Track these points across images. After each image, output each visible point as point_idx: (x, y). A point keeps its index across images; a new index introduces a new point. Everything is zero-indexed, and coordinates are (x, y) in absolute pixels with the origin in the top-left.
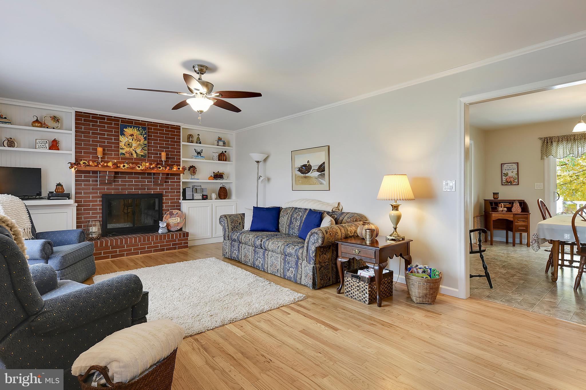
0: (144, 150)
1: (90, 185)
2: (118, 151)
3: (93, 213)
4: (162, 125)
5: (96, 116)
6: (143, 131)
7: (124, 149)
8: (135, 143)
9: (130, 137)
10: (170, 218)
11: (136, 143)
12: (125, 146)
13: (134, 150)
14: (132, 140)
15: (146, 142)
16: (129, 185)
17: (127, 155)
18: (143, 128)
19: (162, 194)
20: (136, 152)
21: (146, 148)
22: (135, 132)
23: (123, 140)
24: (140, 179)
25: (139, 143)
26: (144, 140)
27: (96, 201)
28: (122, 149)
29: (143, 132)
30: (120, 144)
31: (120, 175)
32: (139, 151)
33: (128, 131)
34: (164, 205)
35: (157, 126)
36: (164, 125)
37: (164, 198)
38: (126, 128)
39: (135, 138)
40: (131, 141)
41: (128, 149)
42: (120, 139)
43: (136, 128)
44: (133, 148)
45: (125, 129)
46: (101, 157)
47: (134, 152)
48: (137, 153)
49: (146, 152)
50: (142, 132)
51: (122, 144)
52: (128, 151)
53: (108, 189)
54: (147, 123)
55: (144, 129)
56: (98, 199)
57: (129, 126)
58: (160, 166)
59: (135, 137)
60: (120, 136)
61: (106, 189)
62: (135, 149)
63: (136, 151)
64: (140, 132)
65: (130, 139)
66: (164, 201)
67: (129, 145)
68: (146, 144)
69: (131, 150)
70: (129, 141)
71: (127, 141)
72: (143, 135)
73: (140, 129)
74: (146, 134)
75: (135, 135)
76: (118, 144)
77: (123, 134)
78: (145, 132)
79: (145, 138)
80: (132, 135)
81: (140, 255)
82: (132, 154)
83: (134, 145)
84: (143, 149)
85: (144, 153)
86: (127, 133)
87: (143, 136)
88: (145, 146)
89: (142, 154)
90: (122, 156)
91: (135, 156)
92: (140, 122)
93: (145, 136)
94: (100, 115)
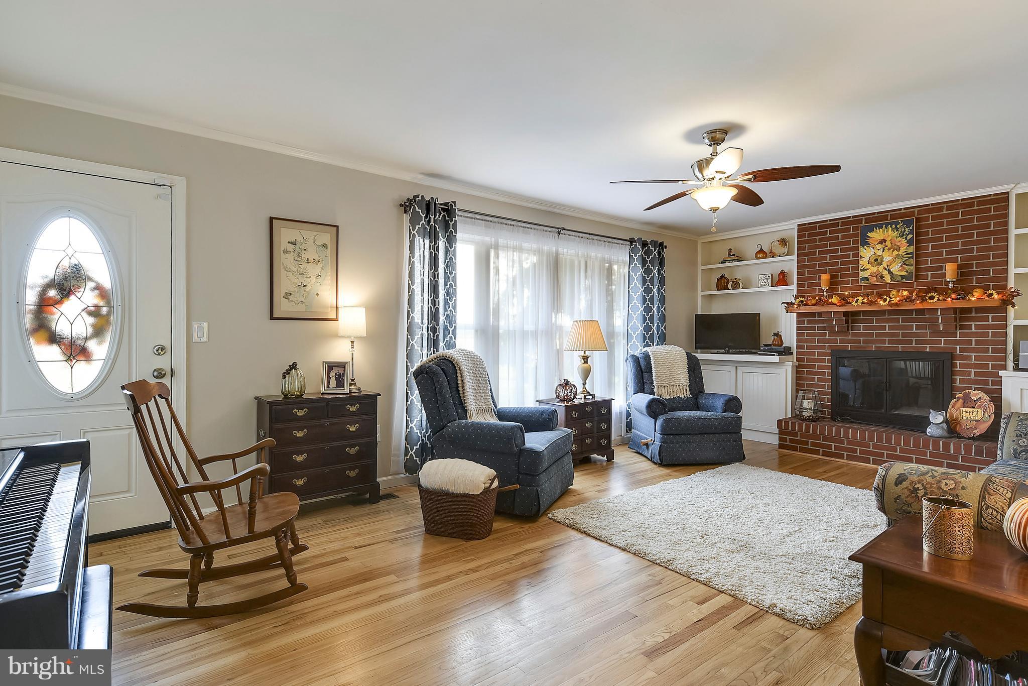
0: (907, 265)
1: (814, 335)
2: (857, 275)
3: (819, 380)
4: (953, 205)
5: (825, 223)
6: (905, 229)
7: (867, 270)
8: (888, 255)
9: (879, 246)
10: (964, 407)
11: (891, 255)
12: (868, 263)
13: (886, 269)
14: (884, 249)
15: (912, 249)
16: (878, 335)
17: (874, 281)
18: (904, 222)
19: (952, 354)
20: (890, 272)
21: (913, 261)
22: (889, 234)
23: (866, 253)
24: (901, 324)
25: (897, 253)
26: (908, 246)
27: (823, 361)
28: (864, 270)
29: (905, 231)
30: (861, 263)
31: (861, 316)
32: (896, 269)
33: (876, 235)
34: (958, 378)
35: (941, 209)
36: (960, 202)
37: (958, 362)
38: (872, 231)
39: (889, 245)
40: (880, 253)
41: (875, 269)
42: (861, 254)
43: (891, 227)
44: (884, 264)
45: (869, 234)
46: (827, 290)
47: (886, 272)
48: (893, 274)
49: (913, 268)
50: (903, 230)
51: (864, 262)
52: (875, 273)
53: (841, 341)
54: (916, 210)
55: (908, 224)
56: (827, 358)
57: (876, 226)
58: (933, 294)
59: (888, 243)
60: (862, 248)
61: (839, 341)
62: (888, 266)
63: (891, 270)
64: (899, 232)
65: (878, 250)
66: (958, 369)
67: (878, 261)
68: (912, 253)
69: (881, 268)
70: (878, 254)
71: (873, 253)
72: (904, 237)
73: (898, 226)
74: (911, 232)
75: (888, 240)
76: (857, 262)
77: (865, 243)
78: (911, 228)
79: (910, 243)
80: (883, 241)
81: (873, 465)
82: (882, 277)
83: (887, 258)
84: (905, 264)
85: (907, 271)
86: (873, 240)
87: (906, 238)
88: (909, 258)
89: (903, 273)
90: (864, 283)
91: (888, 279)
92: (903, 211)
93: (910, 236)
94: (831, 220)
